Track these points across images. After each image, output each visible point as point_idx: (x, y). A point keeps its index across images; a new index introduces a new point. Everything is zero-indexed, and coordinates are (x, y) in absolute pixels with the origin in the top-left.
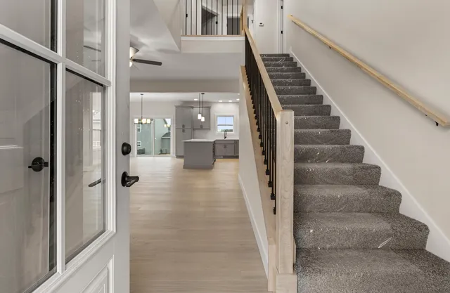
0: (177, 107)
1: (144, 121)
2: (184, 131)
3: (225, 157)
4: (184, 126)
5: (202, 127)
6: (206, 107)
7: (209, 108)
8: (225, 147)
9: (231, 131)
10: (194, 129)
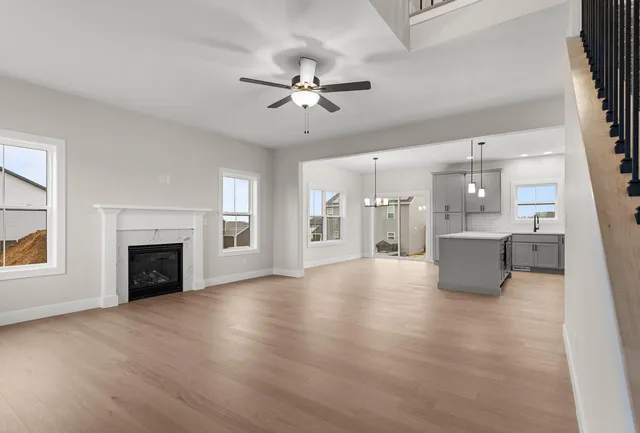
0: (435, 175)
1: (378, 201)
2: (447, 217)
3: (535, 270)
4: (447, 208)
5: (482, 208)
6: (492, 170)
7: (499, 171)
8: (535, 248)
9: (551, 215)
10: (467, 214)
